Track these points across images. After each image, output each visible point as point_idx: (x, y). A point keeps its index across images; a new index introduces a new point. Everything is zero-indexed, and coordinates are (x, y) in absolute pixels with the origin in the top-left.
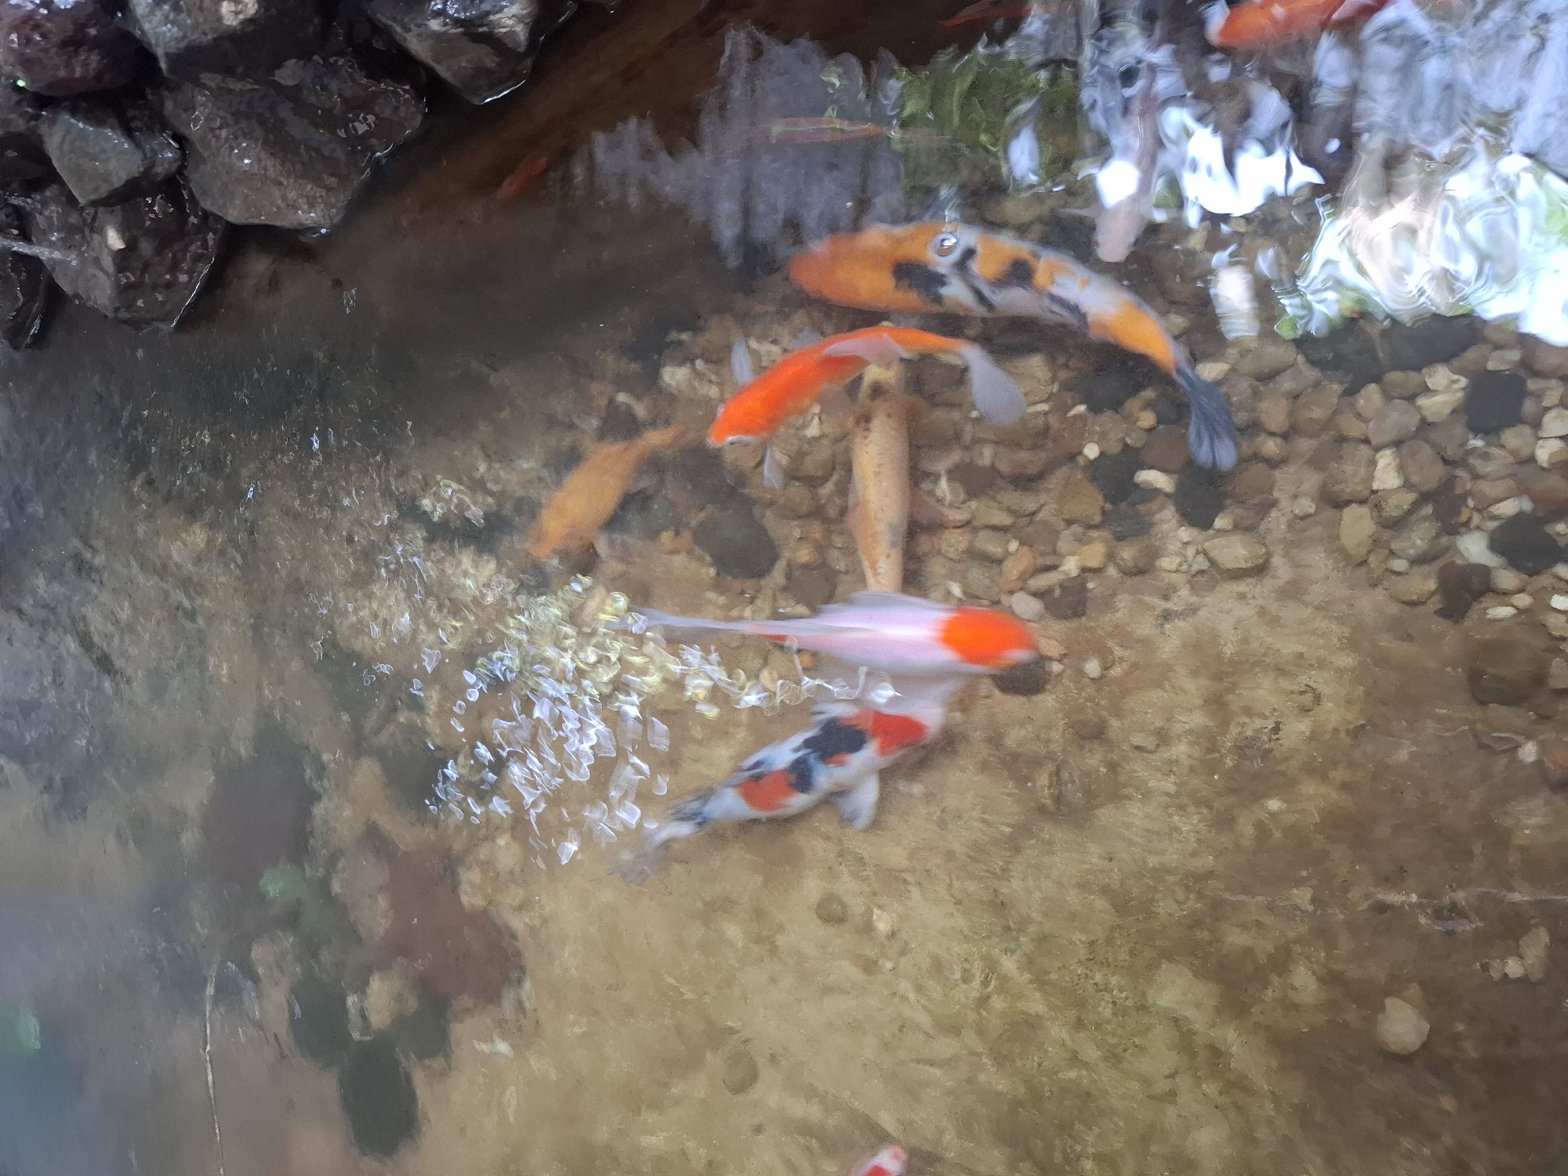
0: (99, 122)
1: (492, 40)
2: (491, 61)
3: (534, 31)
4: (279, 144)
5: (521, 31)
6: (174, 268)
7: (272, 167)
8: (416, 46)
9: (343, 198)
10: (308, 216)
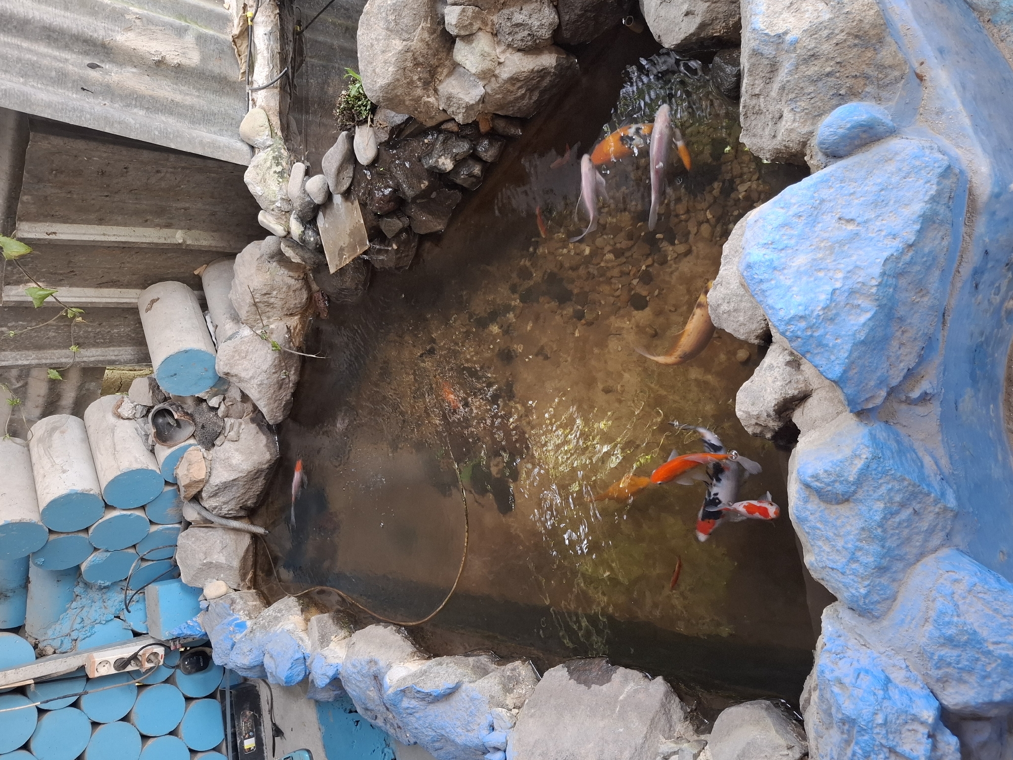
0: (392, 218)
1: (474, 176)
2: (474, 180)
3: (482, 172)
4: (431, 213)
5: (479, 173)
6: (408, 251)
7: (430, 217)
8: (458, 181)
9: (446, 221)
10: (439, 228)
